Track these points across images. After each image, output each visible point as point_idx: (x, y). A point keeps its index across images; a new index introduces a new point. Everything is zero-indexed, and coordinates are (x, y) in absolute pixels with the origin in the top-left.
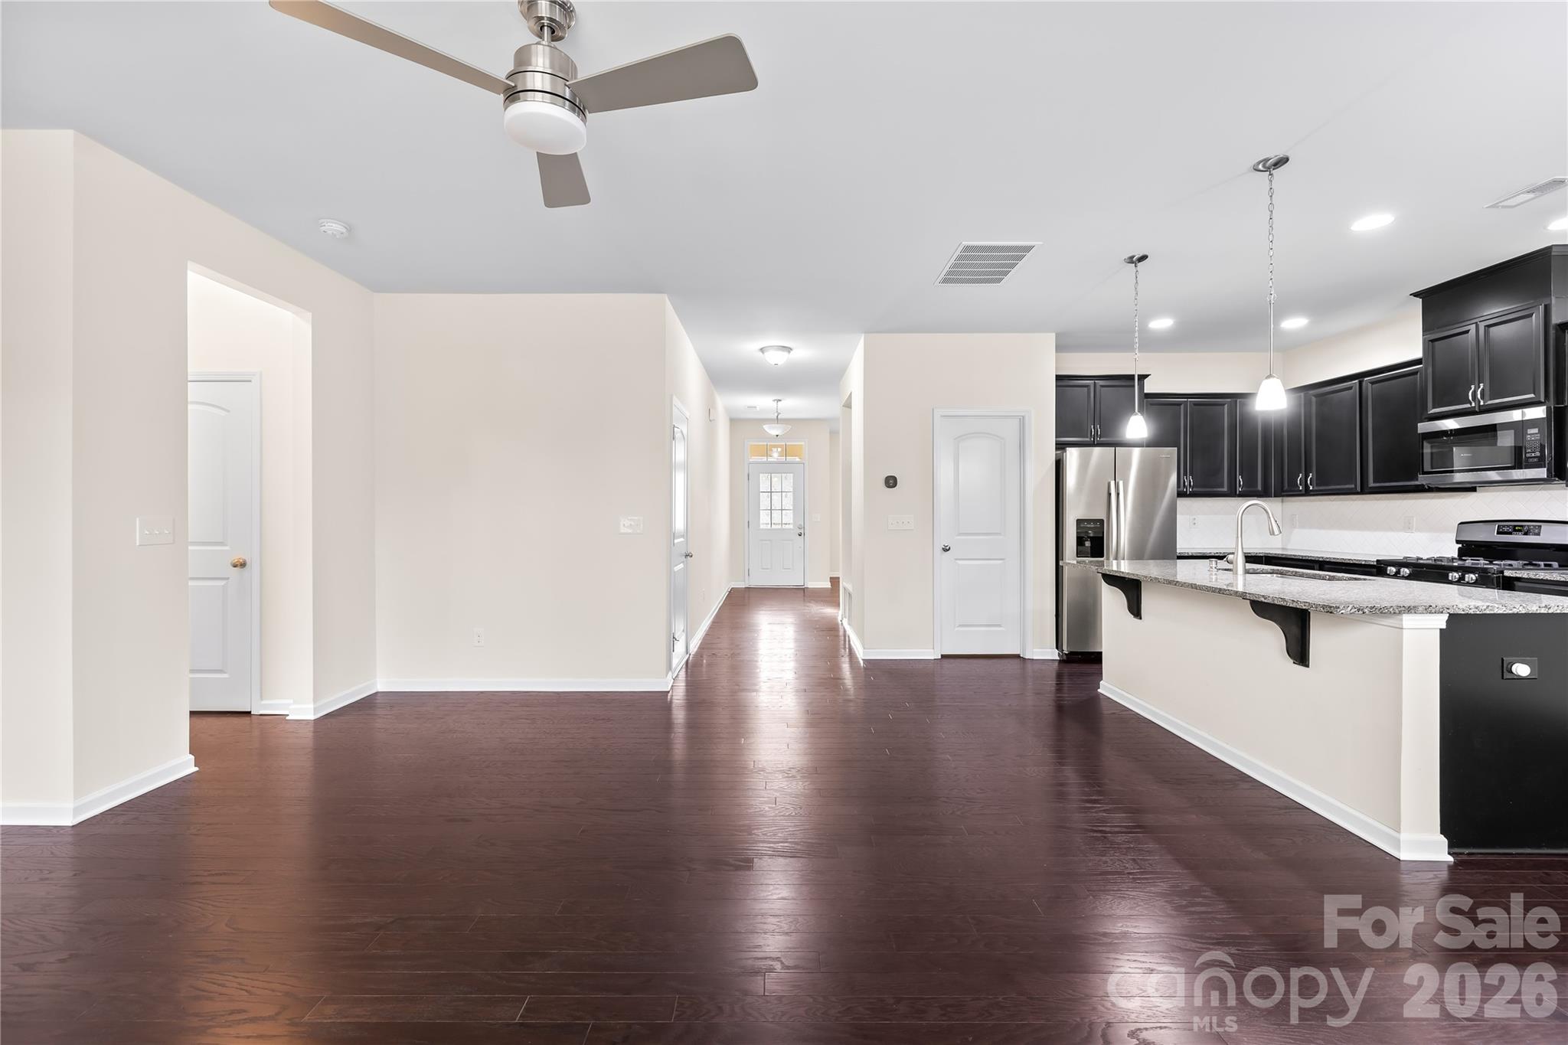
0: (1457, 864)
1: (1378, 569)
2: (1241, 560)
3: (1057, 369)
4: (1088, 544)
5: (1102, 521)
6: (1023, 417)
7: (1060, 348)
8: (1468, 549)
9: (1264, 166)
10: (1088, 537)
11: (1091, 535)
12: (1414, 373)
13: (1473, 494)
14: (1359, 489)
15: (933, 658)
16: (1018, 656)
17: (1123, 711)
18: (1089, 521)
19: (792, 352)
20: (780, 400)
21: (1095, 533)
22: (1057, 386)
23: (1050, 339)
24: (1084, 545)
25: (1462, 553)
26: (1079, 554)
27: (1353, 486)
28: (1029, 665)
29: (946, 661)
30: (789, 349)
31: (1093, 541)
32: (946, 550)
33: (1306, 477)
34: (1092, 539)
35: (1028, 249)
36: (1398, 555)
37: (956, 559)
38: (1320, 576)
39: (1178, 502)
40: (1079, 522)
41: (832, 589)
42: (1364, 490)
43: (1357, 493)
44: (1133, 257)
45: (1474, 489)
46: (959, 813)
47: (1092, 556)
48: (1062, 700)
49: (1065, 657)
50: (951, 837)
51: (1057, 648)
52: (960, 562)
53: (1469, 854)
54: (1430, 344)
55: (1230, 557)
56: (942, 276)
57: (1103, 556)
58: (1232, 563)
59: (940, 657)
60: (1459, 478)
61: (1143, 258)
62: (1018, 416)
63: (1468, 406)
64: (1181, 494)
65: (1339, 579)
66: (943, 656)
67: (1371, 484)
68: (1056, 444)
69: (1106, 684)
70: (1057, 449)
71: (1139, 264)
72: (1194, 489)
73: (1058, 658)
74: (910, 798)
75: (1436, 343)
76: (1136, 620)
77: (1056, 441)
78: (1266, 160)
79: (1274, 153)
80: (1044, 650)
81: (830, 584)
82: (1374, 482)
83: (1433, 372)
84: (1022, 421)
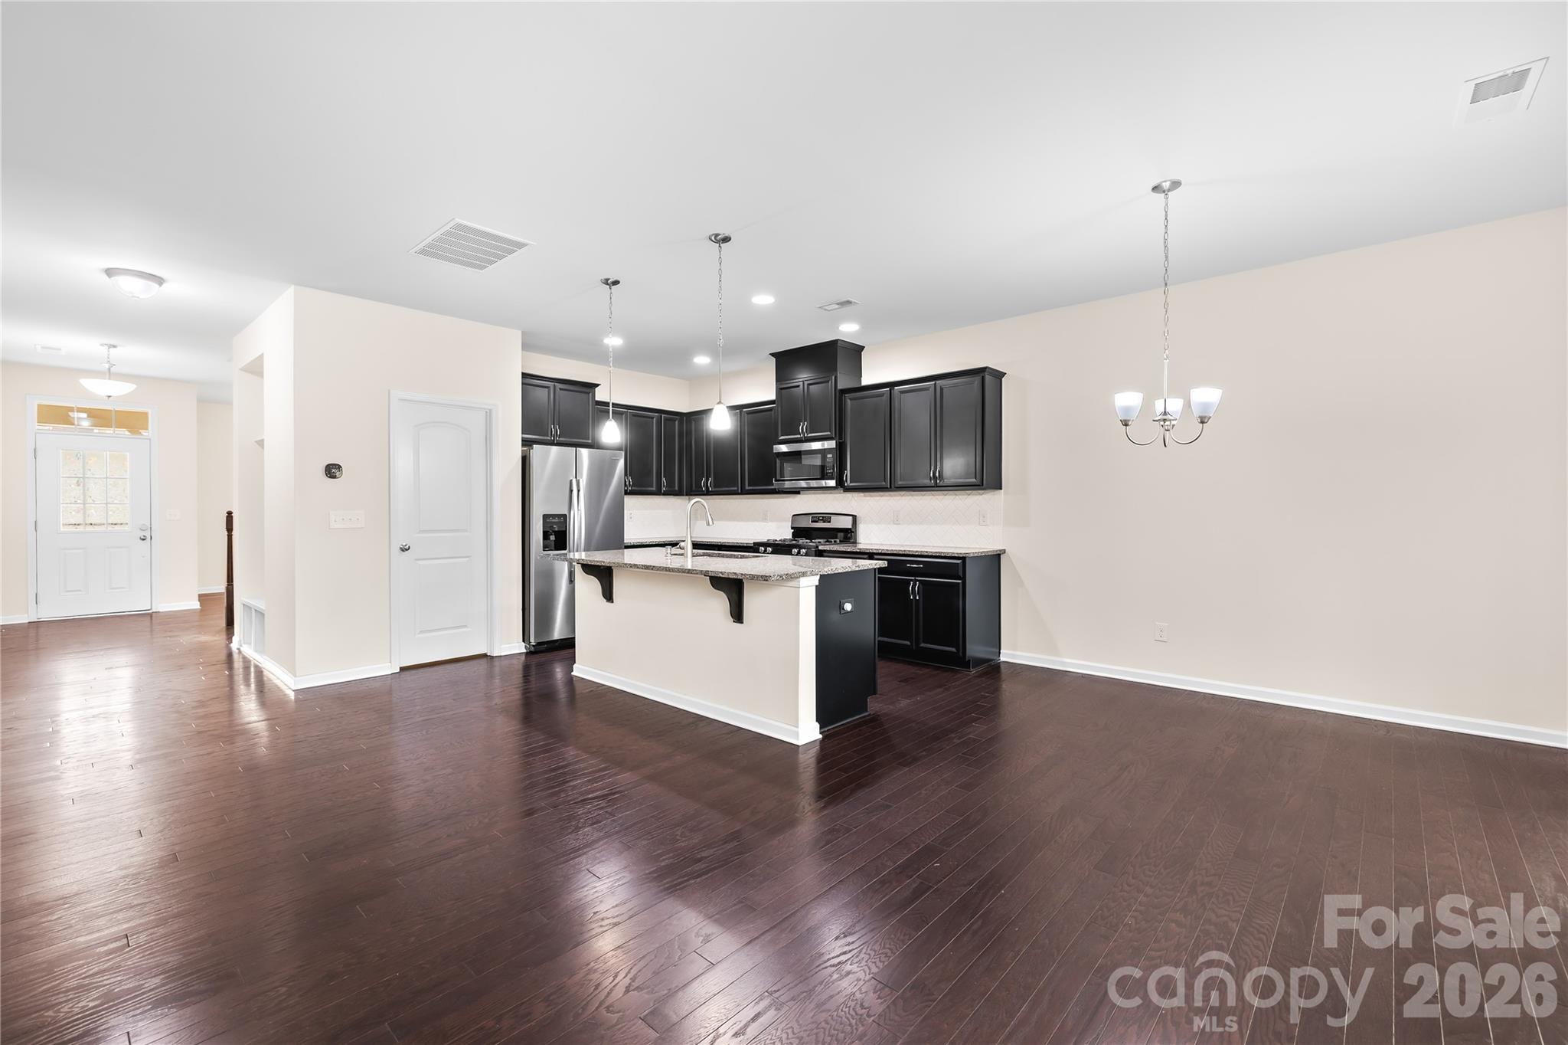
0: (824, 739)
1: (754, 548)
2: (690, 546)
3: (523, 367)
4: (552, 538)
5: (565, 516)
6: (490, 410)
7: (526, 346)
8: (798, 532)
9: (715, 238)
10: (553, 531)
11: (556, 529)
12: (770, 410)
13: (799, 496)
14: (740, 491)
15: (390, 673)
16: (485, 656)
17: (598, 687)
18: (554, 516)
19: (164, 285)
20: (114, 347)
21: (559, 527)
22: (523, 384)
23: (515, 338)
24: (549, 539)
25: (795, 535)
26: (545, 547)
27: (736, 488)
28: (497, 663)
29: (407, 673)
30: (160, 281)
31: (557, 536)
32: (404, 549)
33: (707, 480)
34: (556, 533)
35: (521, 245)
36: (763, 539)
37: (417, 560)
38: (735, 555)
39: (625, 499)
40: (545, 517)
41: (201, 610)
42: (744, 492)
43: (739, 494)
44: (609, 279)
45: (798, 493)
46: (486, 820)
47: (556, 549)
48: (529, 692)
49: (532, 649)
50: (488, 846)
51: (524, 641)
52: (420, 562)
53: (828, 730)
54: (780, 390)
55: (682, 544)
56: (421, 246)
57: (566, 549)
58: (683, 549)
59: (398, 670)
60: (787, 485)
61: (616, 283)
62: (484, 409)
63: (799, 436)
64: (626, 493)
65: (747, 557)
66: (402, 669)
67: (747, 488)
68: (522, 441)
69: (580, 666)
70: (523, 445)
71: (613, 287)
72: (633, 488)
73: (525, 651)
74: (426, 824)
75: (783, 391)
76: (610, 604)
77: (522, 438)
78: (716, 235)
79: (724, 232)
80: (511, 644)
81: (199, 603)
82: (749, 486)
83: (781, 411)
84: (489, 415)
